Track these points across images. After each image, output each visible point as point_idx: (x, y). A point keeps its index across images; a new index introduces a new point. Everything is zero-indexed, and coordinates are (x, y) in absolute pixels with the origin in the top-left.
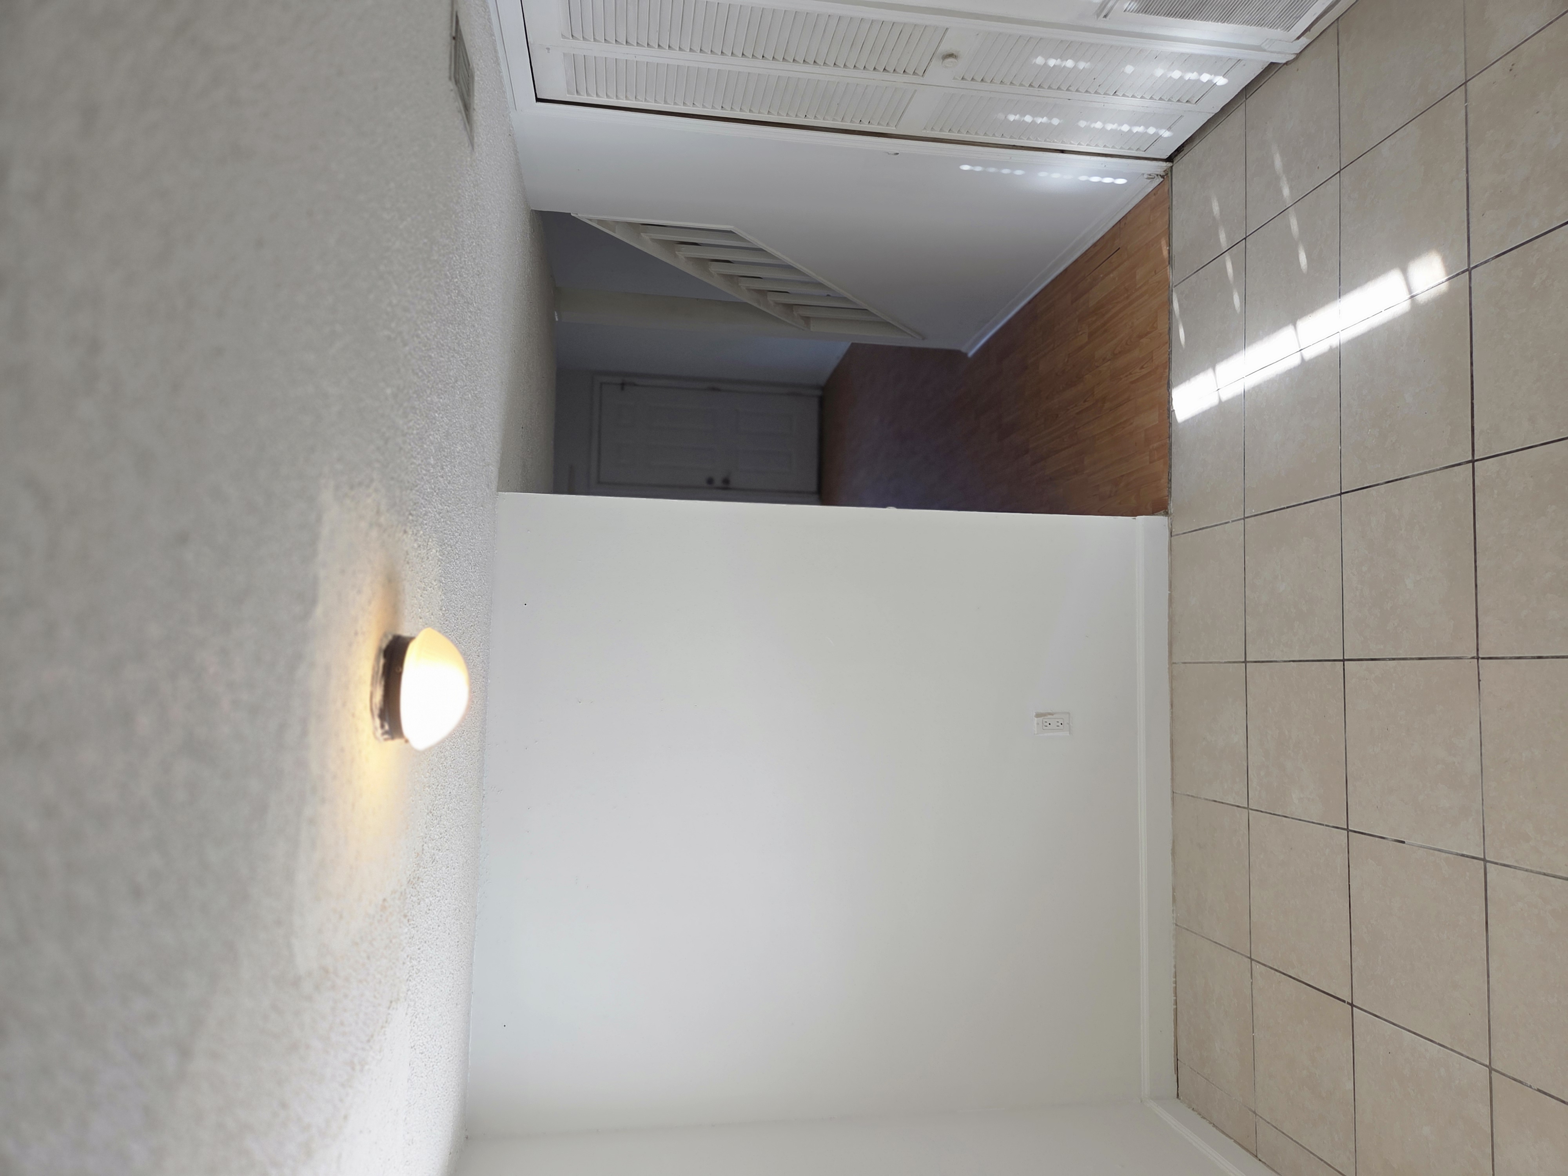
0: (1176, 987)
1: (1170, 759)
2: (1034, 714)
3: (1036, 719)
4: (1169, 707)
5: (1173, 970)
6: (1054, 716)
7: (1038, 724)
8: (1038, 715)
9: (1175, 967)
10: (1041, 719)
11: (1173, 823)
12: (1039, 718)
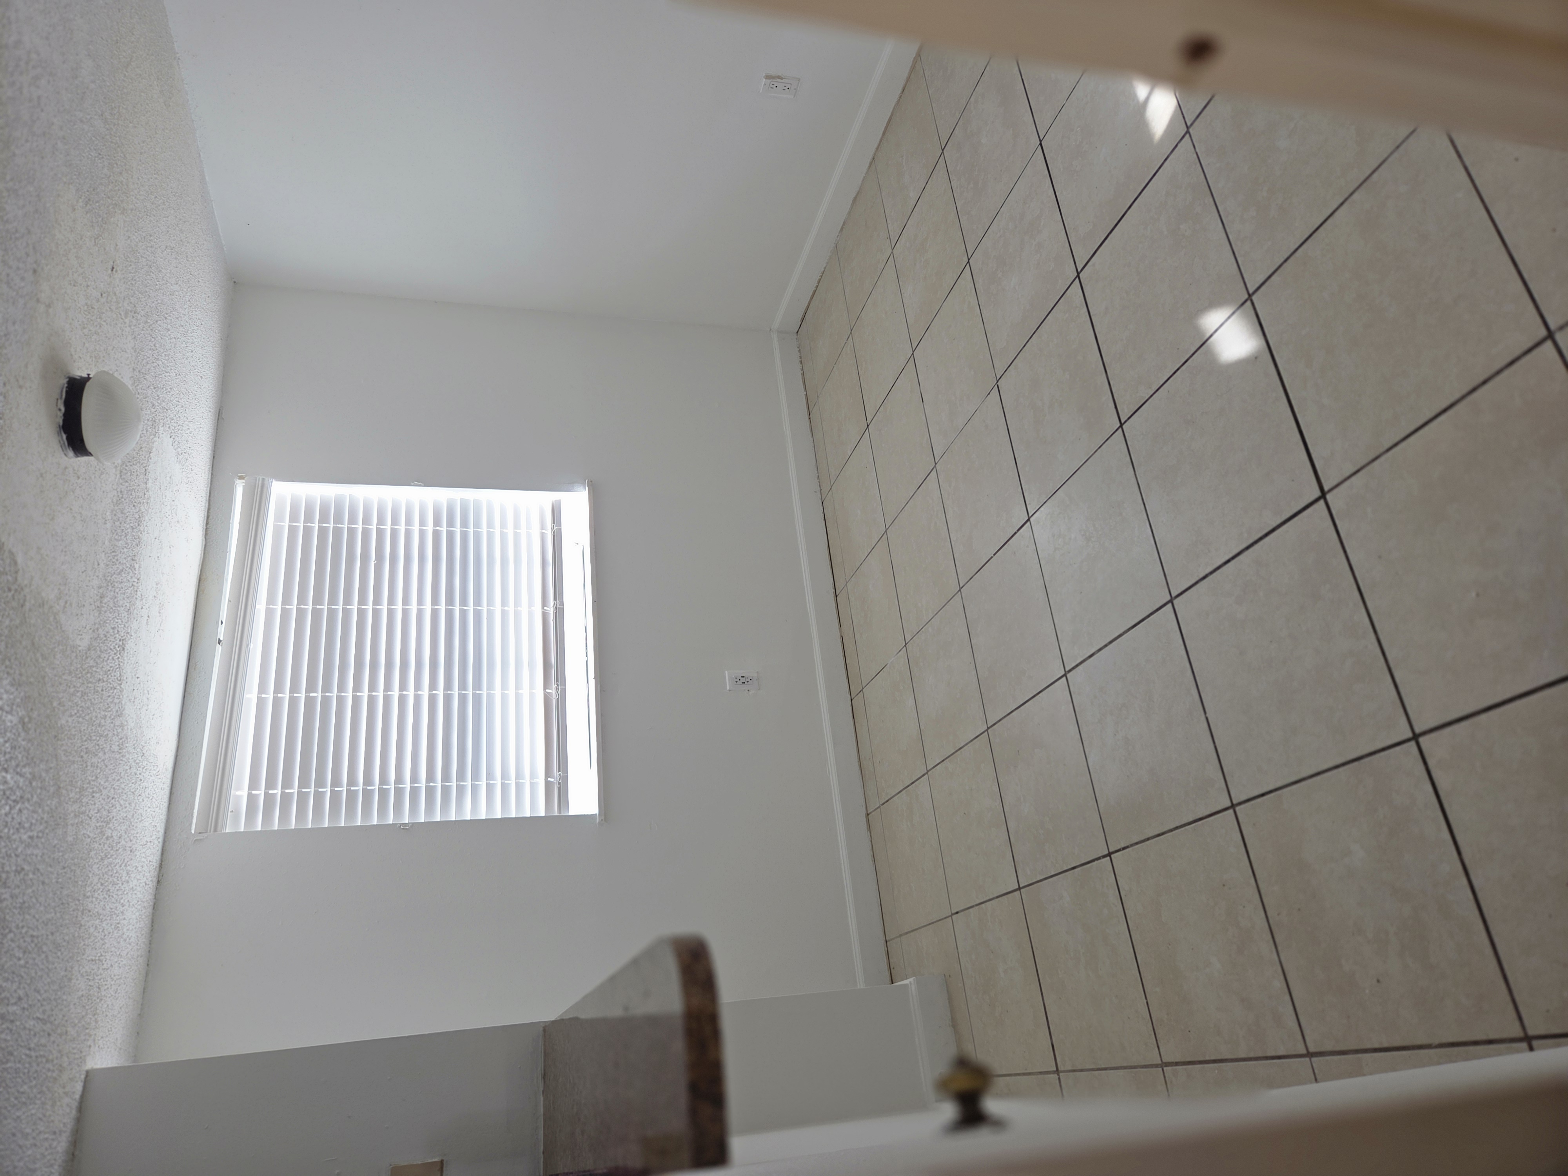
0: (816, 290)
1: (882, 132)
2: (764, 75)
3: (764, 80)
4: (900, 91)
5: (823, 270)
6: (783, 81)
7: (765, 85)
8: (768, 77)
9: (825, 268)
10: (769, 81)
11: (863, 180)
12: (767, 80)
